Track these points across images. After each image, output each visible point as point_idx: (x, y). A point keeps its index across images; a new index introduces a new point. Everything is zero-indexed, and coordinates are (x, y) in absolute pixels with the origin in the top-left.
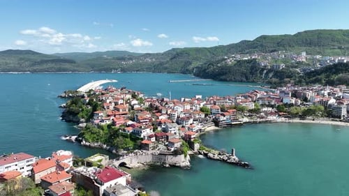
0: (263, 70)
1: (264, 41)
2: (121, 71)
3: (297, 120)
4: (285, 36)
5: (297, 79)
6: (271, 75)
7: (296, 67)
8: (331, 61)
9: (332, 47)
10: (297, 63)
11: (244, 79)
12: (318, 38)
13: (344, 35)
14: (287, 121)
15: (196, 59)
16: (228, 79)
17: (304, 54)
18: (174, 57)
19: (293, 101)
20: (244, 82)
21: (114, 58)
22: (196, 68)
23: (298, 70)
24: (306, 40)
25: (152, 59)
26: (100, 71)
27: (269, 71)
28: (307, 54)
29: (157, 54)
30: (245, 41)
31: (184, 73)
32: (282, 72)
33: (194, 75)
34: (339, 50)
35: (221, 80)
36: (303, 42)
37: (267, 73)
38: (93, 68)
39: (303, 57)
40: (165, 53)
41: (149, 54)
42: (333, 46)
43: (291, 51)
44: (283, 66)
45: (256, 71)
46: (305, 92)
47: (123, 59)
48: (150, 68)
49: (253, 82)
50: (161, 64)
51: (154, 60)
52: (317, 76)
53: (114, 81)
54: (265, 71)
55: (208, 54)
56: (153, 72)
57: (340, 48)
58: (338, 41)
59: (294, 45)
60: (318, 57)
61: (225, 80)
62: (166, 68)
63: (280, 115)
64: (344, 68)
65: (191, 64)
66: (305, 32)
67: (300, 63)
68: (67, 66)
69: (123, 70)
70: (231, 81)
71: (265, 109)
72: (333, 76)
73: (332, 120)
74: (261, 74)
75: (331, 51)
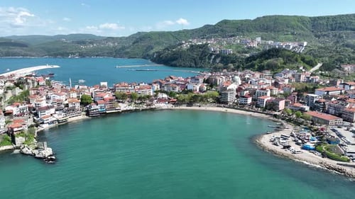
0: (211, 55)
1: (225, 26)
2: (79, 55)
3: (184, 107)
4: (246, 21)
6: (218, 61)
9: (286, 33)
10: (248, 48)
11: (193, 65)
12: (274, 24)
13: (298, 21)
14: (172, 108)
15: (158, 43)
16: (178, 64)
17: (259, 39)
18: (137, 42)
19: (197, 87)
20: (193, 67)
21: (73, 42)
22: (157, 53)
24: (263, 25)
25: (114, 43)
26: (55, 55)
27: (217, 56)
28: (262, 39)
29: (121, 38)
30: (208, 25)
31: (144, 58)
32: (228, 57)
33: (152, 60)
34: (291, 36)
35: (172, 66)
36: (260, 28)
37: (215, 59)
38: (49, 52)
39: (256, 42)
40: (130, 37)
41: (113, 38)
42: (287, 31)
43: (248, 36)
44: (231, 51)
45: (206, 56)
47: (83, 43)
48: (111, 53)
49: (201, 67)
50: (123, 48)
51: (116, 44)
52: (253, 62)
53: (55, 66)
54: (213, 57)
55: (172, 38)
56: (114, 57)
57: (293, 34)
58: (293, 27)
59: (252, 30)
60: (270, 42)
61: (175, 66)
62: (127, 53)
63: (169, 102)
64: (275, 54)
65: (152, 49)
66: (264, 17)
67: (250, 48)
68: (17, 50)
69: (82, 55)
70: (180, 66)
72: (264, 62)
73: (218, 106)
74: (209, 59)
75: (284, 37)
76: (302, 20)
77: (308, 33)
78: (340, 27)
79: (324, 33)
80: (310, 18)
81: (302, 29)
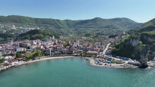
3: (31, 61)
5: (15, 38)
7: (12, 32)
8: (27, 30)
10: (12, 30)
12: (19, 19)
14: (25, 63)
17: (14, 26)
19: (23, 49)
23: (13, 33)
28: (15, 26)
32: (5, 34)
36: (12, 21)
39: (14, 27)
42: (26, 23)
43: (6, 24)
44: (4, 31)
46: (26, 44)
52: (26, 36)
57: (29, 24)
59: (8, 21)
60: (21, 28)
63: (19, 60)
66: (12, 16)
71: (7, 58)
72: (33, 36)
73: (47, 57)
75: (26, 25)
76: (31, 18)
77: (35, 24)
78: (45, 23)
79: (41, 25)
80: (34, 18)
81: (32, 23)
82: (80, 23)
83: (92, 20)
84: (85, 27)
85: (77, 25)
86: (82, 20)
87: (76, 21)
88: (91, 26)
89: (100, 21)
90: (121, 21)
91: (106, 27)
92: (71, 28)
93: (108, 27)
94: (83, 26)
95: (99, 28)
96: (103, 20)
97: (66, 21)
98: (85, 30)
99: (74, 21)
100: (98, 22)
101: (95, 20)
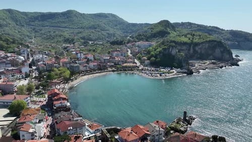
82: (39, 19)
83: (64, 14)
84: (53, 26)
85: (33, 21)
86: (43, 13)
87: (31, 13)
88: (64, 25)
89: (76, 16)
90: (108, 18)
91: (90, 28)
92: (23, 26)
93: (94, 27)
94: (46, 23)
95: (78, 28)
96: (81, 14)
97: (8, 13)
98: (54, 32)
99: (25, 14)
100: (75, 18)
101: (69, 15)
